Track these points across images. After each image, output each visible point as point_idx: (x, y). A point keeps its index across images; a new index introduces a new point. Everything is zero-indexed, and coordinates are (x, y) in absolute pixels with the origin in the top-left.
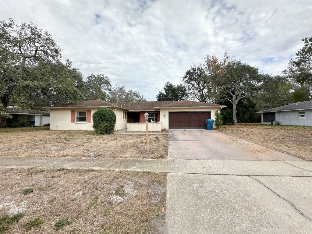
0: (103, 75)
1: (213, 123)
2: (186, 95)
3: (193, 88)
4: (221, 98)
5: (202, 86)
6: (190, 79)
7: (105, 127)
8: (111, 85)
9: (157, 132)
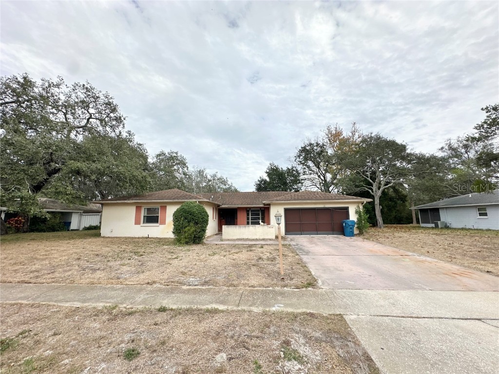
0: (176, 153)
1: (354, 226)
2: (299, 183)
3: (310, 172)
4: (357, 186)
5: (324, 170)
6: (306, 159)
7: (193, 233)
8: (187, 167)
9: (270, 240)
